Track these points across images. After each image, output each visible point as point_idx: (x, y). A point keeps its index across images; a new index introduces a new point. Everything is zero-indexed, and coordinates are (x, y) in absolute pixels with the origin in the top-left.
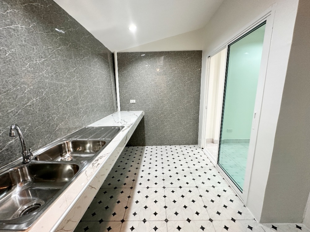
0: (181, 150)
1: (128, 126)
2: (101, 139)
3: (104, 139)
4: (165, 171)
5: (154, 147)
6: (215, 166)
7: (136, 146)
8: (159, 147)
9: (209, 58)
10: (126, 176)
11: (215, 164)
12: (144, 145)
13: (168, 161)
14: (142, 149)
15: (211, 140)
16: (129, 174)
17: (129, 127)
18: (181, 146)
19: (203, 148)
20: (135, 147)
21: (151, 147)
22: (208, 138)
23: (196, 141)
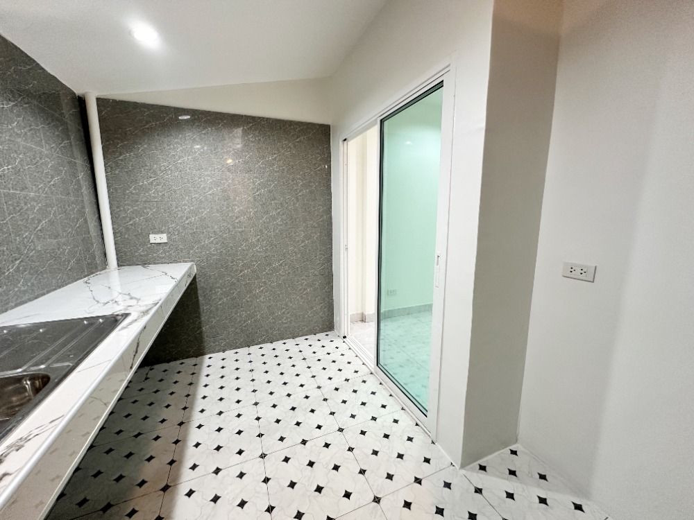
0: (297, 349)
1: (144, 309)
2: (33, 369)
3: (42, 367)
4: (262, 411)
5: (230, 354)
6: (373, 371)
7: (176, 359)
8: (243, 351)
9: (345, 142)
10: (144, 456)
11: (373, 366)
12: (200, 353)
13: (269, 382)
14: (195, 365)
15: (360, 316)
16: (154, 448)
17: (145, 313)
18: (297, 339)
19: (345, 337)
20: (172, 364)
21: (221, 355)
22: (354, 313)
23: (330, 324)
